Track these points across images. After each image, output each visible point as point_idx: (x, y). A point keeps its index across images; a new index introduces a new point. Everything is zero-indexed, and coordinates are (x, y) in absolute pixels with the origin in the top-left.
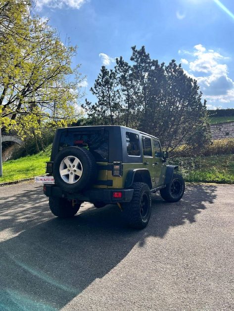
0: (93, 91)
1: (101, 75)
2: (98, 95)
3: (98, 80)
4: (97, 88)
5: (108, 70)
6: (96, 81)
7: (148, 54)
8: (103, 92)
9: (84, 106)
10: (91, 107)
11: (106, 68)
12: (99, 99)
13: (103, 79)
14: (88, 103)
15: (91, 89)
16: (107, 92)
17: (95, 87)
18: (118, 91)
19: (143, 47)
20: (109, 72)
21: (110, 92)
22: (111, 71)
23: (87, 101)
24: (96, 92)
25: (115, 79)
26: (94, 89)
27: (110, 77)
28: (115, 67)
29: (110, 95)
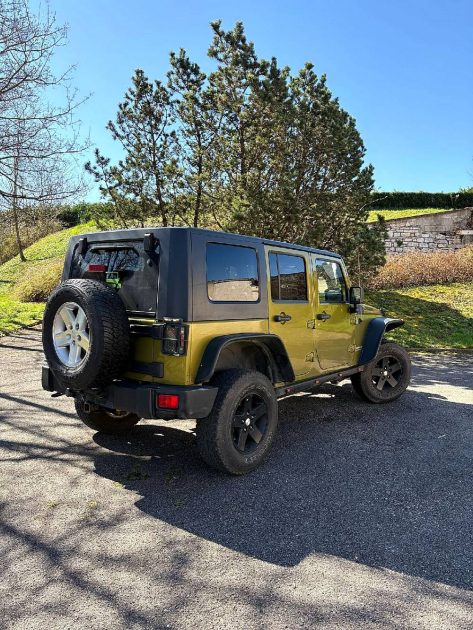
0: (113, 130)
1: (132, 93)
2: (125, 141)
3: (126, 105)
4: (124, 125)
5: (148, 82)
6: (120, 106)
7: (252, 45)
8: (138, 136)
9: (92, 166)
10: (109, 171)
11: (145, 75)
12: (129, 151)
13: (137, 102)
14: (103, 161)
15: (110, 124)
16: (149, 136)
17: (121, 122)
18: (173, 134)
19: (239, 26)
20: (152, 86)
21: (155, 136)
22: (158, 83)
23: (101, 154)
24: (121, 134)
25: (168, 104)
26: (117, 126)
27: (157, 99)
28: (169, 75)
29: (154, 143)
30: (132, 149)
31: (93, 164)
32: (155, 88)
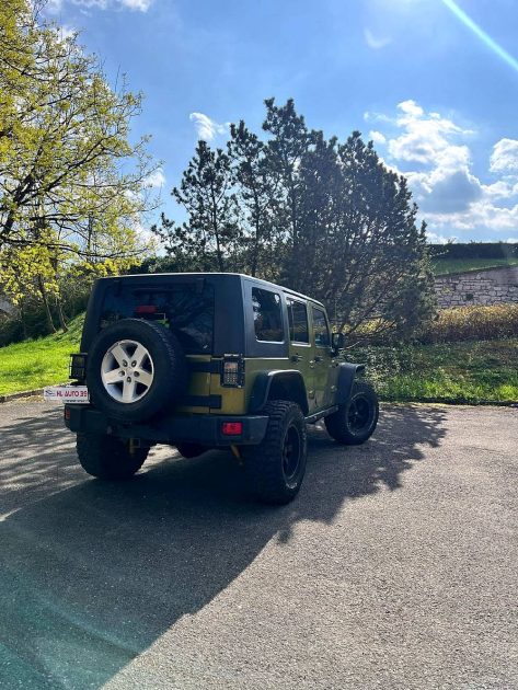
0: (177, 195)
1: (196, 161)
2: (188, 205)
3: (190, 171)
4: (188, 190)
5: (211, 151)
6: (185, 173)
7: (302, 118)
8: (200, 200)
9: (157, 228)
10: (174, 232)
11: (207, 145)
12: (192, 214)
13: (200, 169)
14: (167, 224)
15: (175, 190)
16: (211, 199)
17: (184, 188)
18: (233, 197)
19: (290, 102)
20: (213, 154)
21: (217, 199)
22: (220, 152)
23: (166, 218)
24: (185, 198)
25: (229, 169)
26: (181, 192)
27: (218, 166)
28: (229, 144)
29: (216, 206)
30: (195, 212)
31: (159, 226)
32: (216, 156)
